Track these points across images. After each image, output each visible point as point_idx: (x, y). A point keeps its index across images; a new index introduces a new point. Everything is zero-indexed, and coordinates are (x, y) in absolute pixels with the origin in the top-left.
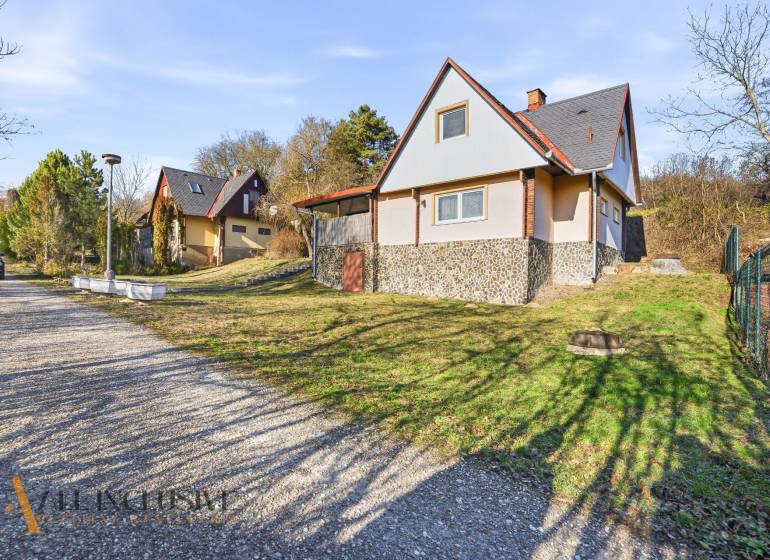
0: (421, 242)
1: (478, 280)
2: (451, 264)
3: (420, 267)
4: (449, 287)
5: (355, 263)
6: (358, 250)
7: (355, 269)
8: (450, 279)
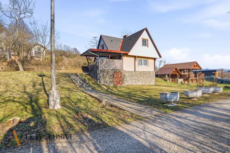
0: (136, 70)
1: (148, 80)
2: (143, 76)
3: (136, 77)
4: (142, 82)
5: (118, 76)
6: (119, 72)
7: (119, 79)
8: (142, 80)
